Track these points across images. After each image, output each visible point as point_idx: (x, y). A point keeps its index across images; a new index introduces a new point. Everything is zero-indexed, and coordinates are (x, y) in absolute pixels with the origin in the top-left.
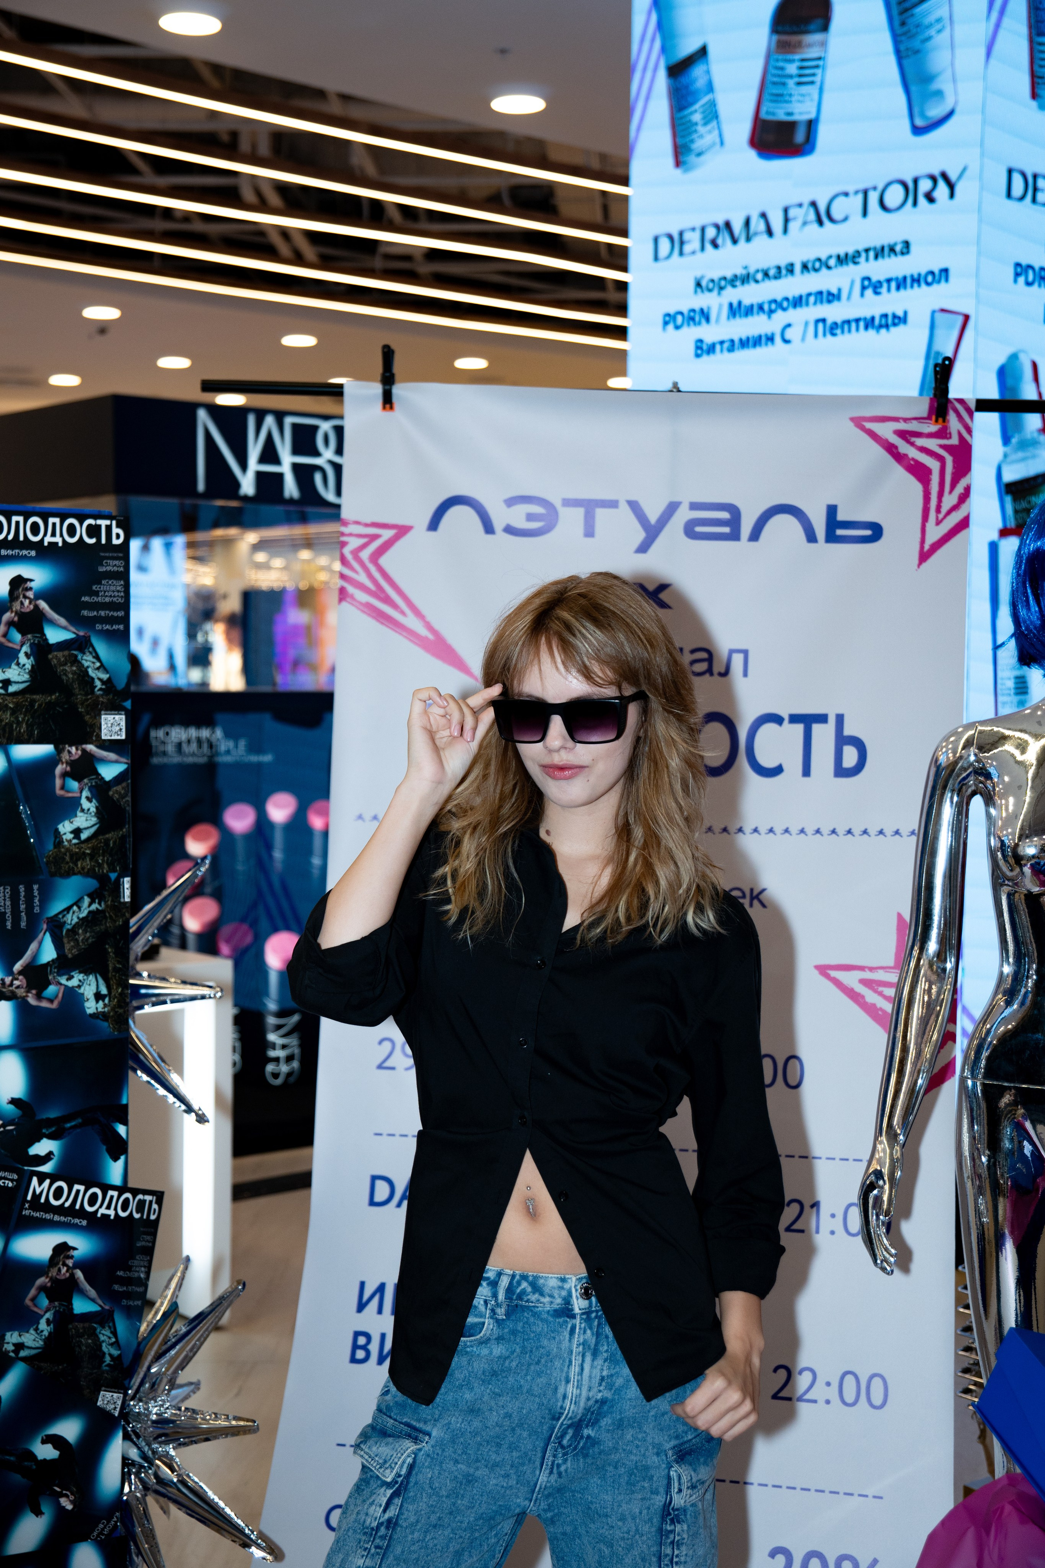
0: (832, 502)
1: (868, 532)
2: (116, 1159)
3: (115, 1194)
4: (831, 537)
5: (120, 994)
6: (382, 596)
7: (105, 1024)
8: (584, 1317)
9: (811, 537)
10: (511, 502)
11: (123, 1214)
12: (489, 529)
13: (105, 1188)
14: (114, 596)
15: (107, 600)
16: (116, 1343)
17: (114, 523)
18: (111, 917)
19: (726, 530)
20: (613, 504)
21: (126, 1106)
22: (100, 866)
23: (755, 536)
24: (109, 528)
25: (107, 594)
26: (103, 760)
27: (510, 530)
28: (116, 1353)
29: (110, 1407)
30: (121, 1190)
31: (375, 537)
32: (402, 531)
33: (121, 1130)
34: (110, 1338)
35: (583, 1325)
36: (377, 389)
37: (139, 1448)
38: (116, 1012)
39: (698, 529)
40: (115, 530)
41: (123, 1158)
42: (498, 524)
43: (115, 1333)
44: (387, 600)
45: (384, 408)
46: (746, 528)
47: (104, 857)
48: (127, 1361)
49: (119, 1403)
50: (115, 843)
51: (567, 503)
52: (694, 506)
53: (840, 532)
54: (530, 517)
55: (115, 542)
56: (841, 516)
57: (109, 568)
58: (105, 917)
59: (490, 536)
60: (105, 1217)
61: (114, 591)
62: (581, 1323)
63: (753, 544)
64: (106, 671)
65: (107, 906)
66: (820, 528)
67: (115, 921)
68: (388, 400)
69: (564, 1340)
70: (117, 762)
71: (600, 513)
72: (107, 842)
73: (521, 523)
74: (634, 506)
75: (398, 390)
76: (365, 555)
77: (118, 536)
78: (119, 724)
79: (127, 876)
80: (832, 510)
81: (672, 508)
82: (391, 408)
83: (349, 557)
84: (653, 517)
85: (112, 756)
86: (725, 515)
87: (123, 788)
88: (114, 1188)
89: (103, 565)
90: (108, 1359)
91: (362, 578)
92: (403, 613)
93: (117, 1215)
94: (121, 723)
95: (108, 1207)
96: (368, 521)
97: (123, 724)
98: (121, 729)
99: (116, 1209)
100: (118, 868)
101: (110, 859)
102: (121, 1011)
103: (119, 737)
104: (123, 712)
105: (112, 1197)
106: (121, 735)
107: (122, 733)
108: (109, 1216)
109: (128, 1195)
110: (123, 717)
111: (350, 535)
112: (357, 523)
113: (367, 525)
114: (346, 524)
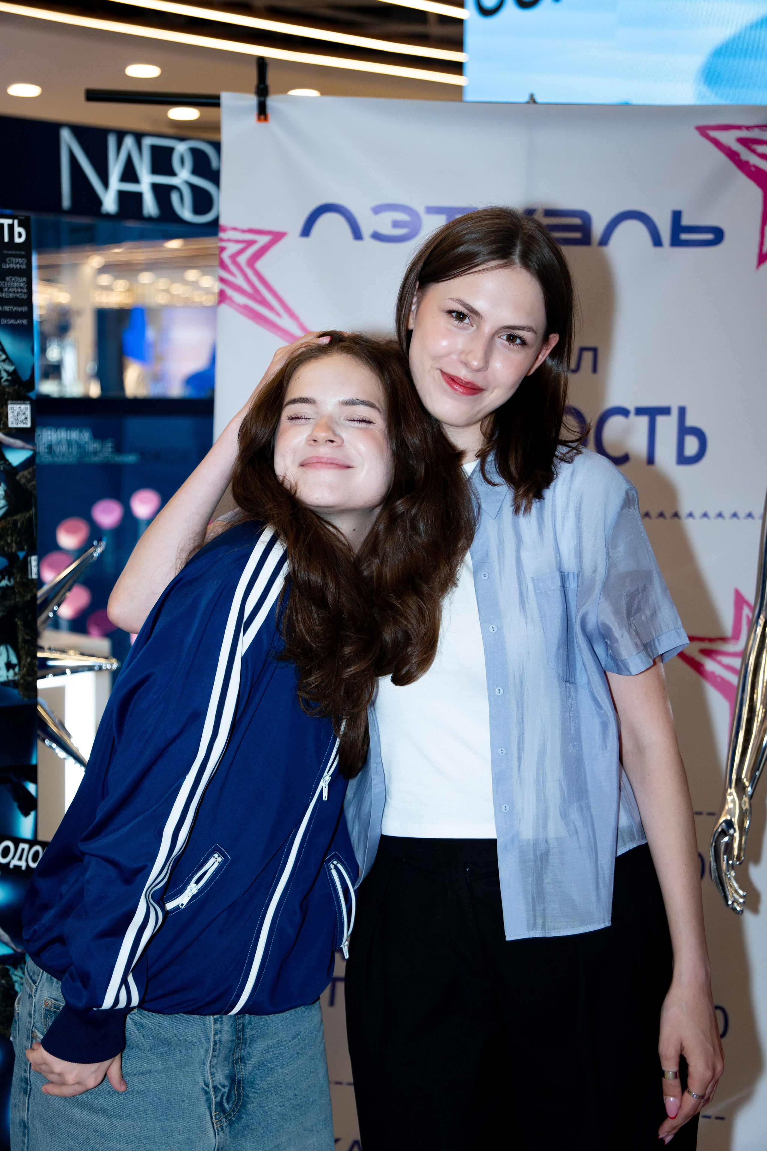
0: (677, 208)
1: (710, 236)
2: (26, 814)
3: (26, 846)
4: (676, 242)
5: (30, 664)
6: (258, 298)
7: (16, 692)
9: (657, 242)
10: (377, 210)
12: (357, 235)
13: (17, 841)
14: (18, 293)
15: (11, 295)
17: (16, 222)
18: (20, 593)
19: (578, 235)
21: (35, 767)
22: (9, 545)
23: (605, 240)
24: (11, 227)
25: (10, 290)
26: (10, 447)
27: (377, 236)
30: (32, 843)
31: (251, 243)
32: (277, 237)
33: (31, 788)
36: (252, 100)
38: (25, 680)
40: (17, 229)
41: (33, 814)
42: (366, 231)
44: (264, 302)
45: (259, 119)
46: (597, 234)
47: (12, 536)
50: (22, 524)
51: (430, 210)
52: (549, 213)
53: (684, 236)
54: (396, 224)
55: (18, 240)
56: (685, 221)
57: (12, 266)
58: (14, 593)
59: (358, 243)
60: (17, 868)
61: (17, 288)
64: (11, 363)
65: (16, 582)
66: (666, 234)
67: (23, 597)
68: (262, 112)
70: (23, 448)
72: (15, 523)
73: (388, 230)
75: (272, 102)
76: (242, 259)
77: (20, 235)
78: (24, 414)
79: (34, 554)
80: (677, 216)
82: (266, 119)
83: (228, 261)
85: (18, 443)
86: (574, 221)
87: (29, 473)
88: (25, 841)
89: (5, 262)
91: (240, 281)
92: (278, 314)
93: (28, 866)
94: (27, 413)
95: (20, 859)
96: (245, 227)
97: (28, 413)
98: (26, 418)
99: (27, 861)
100: (26, 547)
101: (18, 539)
102: (30, 679)
103: (24, 426)
104: (28, 402)
105: (23, 850)
106: (26, 423)
107: (27, 422)
108: (20, 867)
109: (38, 848)
110: (28, 407)
111: (229, 240)
112: (235, 229)
113: (244, 231)
114: (224, 230)
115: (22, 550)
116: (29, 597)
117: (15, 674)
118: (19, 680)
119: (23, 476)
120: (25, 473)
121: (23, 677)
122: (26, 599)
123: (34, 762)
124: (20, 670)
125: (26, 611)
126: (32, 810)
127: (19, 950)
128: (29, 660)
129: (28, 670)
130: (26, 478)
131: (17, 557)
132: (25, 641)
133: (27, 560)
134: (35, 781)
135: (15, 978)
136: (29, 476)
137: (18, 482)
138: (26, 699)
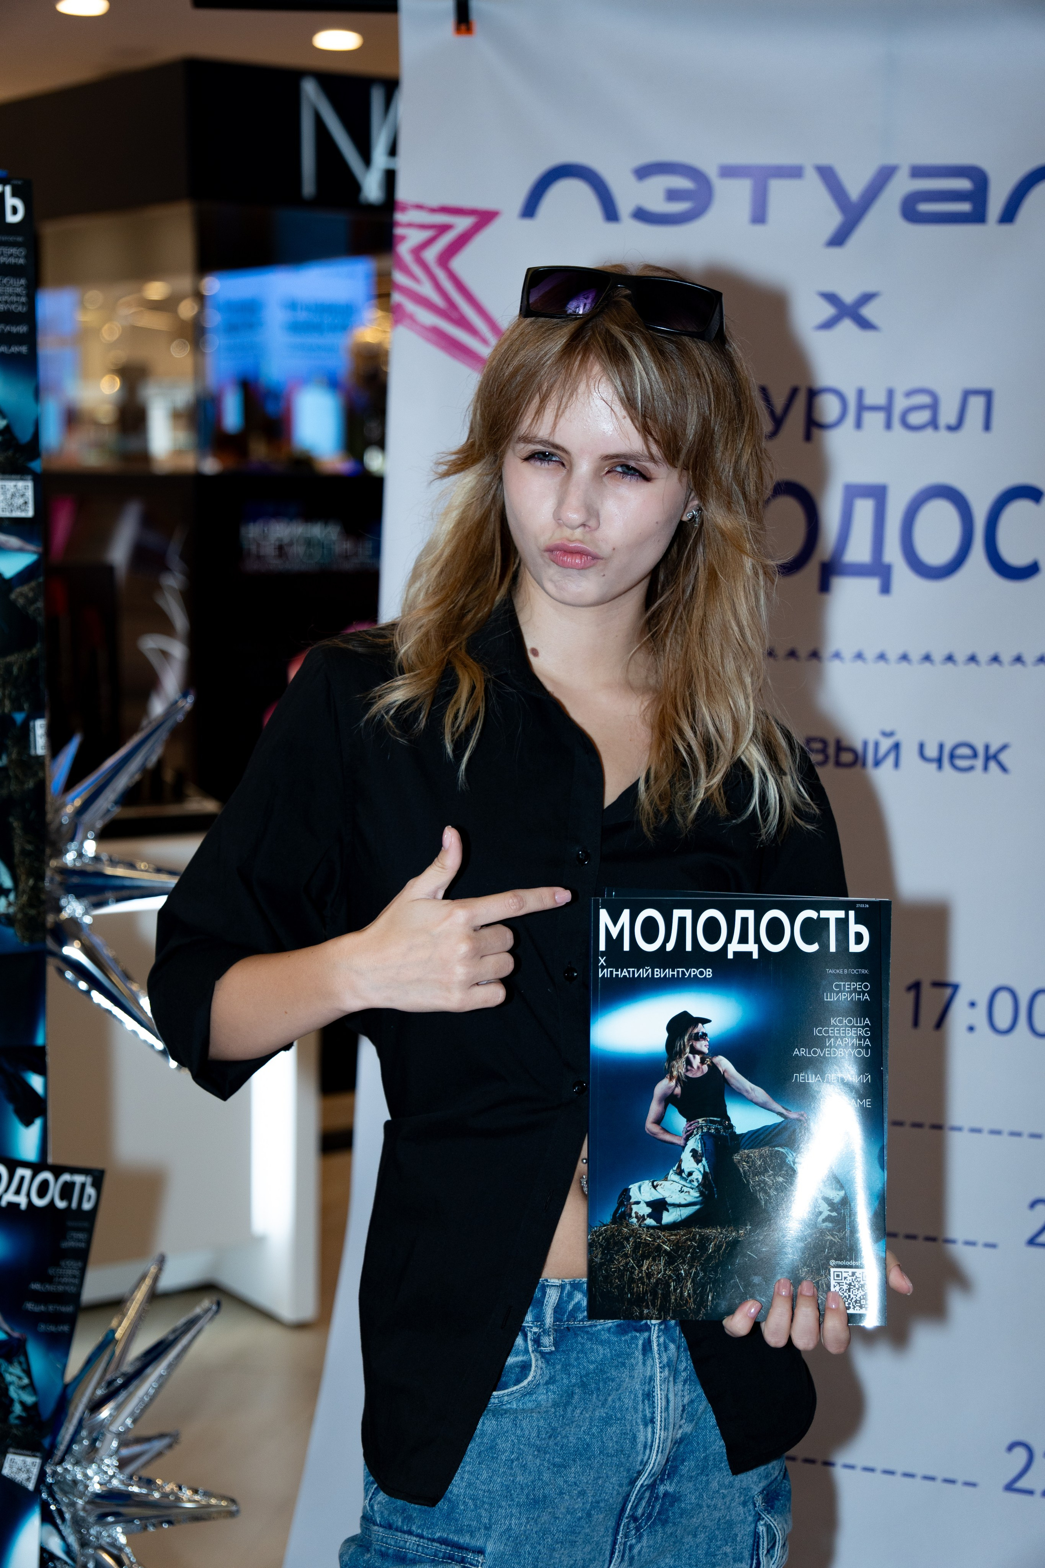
2: (28, 1123)
3: (27, 1173)
6: (453, 314)
7: (10, 931)
8: (662, 1327)
10: (644, 172)
11: (39, 1203)
12: (609, 213)
13: (13, 1164)
16: (31, 1387)
18: (17, 777)
19: (965, 207)
20: (794, 172)
21: (42, 1050)
23: (1009, 215)
27: (641, 214)
28: (29, 1399)
29: (20, 1477)
30: (36, 1168)
31: (443, 229)
32: (484, 218)
33: (36, 1082)
34: (20, 1378)
35: (662, 1340)
37: (63, 1538)
38: (26, 914)
39: (925, 207)
41: (38, 1123)
42: (625, 206)
43: (28, 1372)
44: (461, 320)
45: (459, 32)
46: (996, 203)
48: (47, 1410)
49: (35, 1471)
50: (20, 669)
51: (729, 172)
52: (918, 172)
54: (672, 196)
55: (10, 219)
58: (8, 778)
59: (611, 225)
60: (13, 1206)
62: (658, 1337)
63: (1006, 228)
64: (2, 414)
65: (10, 761)
67: (23, 783)
69: (637, 1363)
70: (21, 550)
71: (777, 188)
73: (658, 204)
74: (827, 175)
76: (432, 258)
79: (40, 718)
81: (885, 175)
82: (468, 32)
84: (855, 190)
85: (17, 543)
86: (964, 184)
87: (32, 589)
88: (26, 1164)
90: (17, 1409)
91: (425, 288)
92: (484, 341)
93: (30, 1203)
94: (27, 494)
95: (18, 1192)
96: (435, 203)
97: (30, 494)
98: (26, 503)
99: (28, 1195)
100: (26, 706)
101: (14, 693)
102: (32, 912)
103: (22, 515)
104: (29, 477)
105: (22, 1179)
106: (25, 510)
107: (27, 509)
108: (17, 1205)
109: (47, 1175)
110: (30, 484)
111: (410, 225)
112: (419, 207)
113: (433, 210)
114: (404, 209)
115: (20, 709)
116: (30, 784)
117: (10, 904)
118: (15, 914)
119: (21, 594)
120: (25, 589)
121: (22, 909)
122: (26, 786)
123: (40, 1041)
124: (16, 897)
125: (27, 806)
126: (36, 1116)
127: (16, 1335)
128: (31, 882)
129: (30, 899)
130: (25, 596)
131: (13, 721)
132: (24, 852)
133: (28, 725)
134: (41, 1070)
135: (9, 1378)
136: (31, 595)
137: (13, 604)
138: (26, 944)
